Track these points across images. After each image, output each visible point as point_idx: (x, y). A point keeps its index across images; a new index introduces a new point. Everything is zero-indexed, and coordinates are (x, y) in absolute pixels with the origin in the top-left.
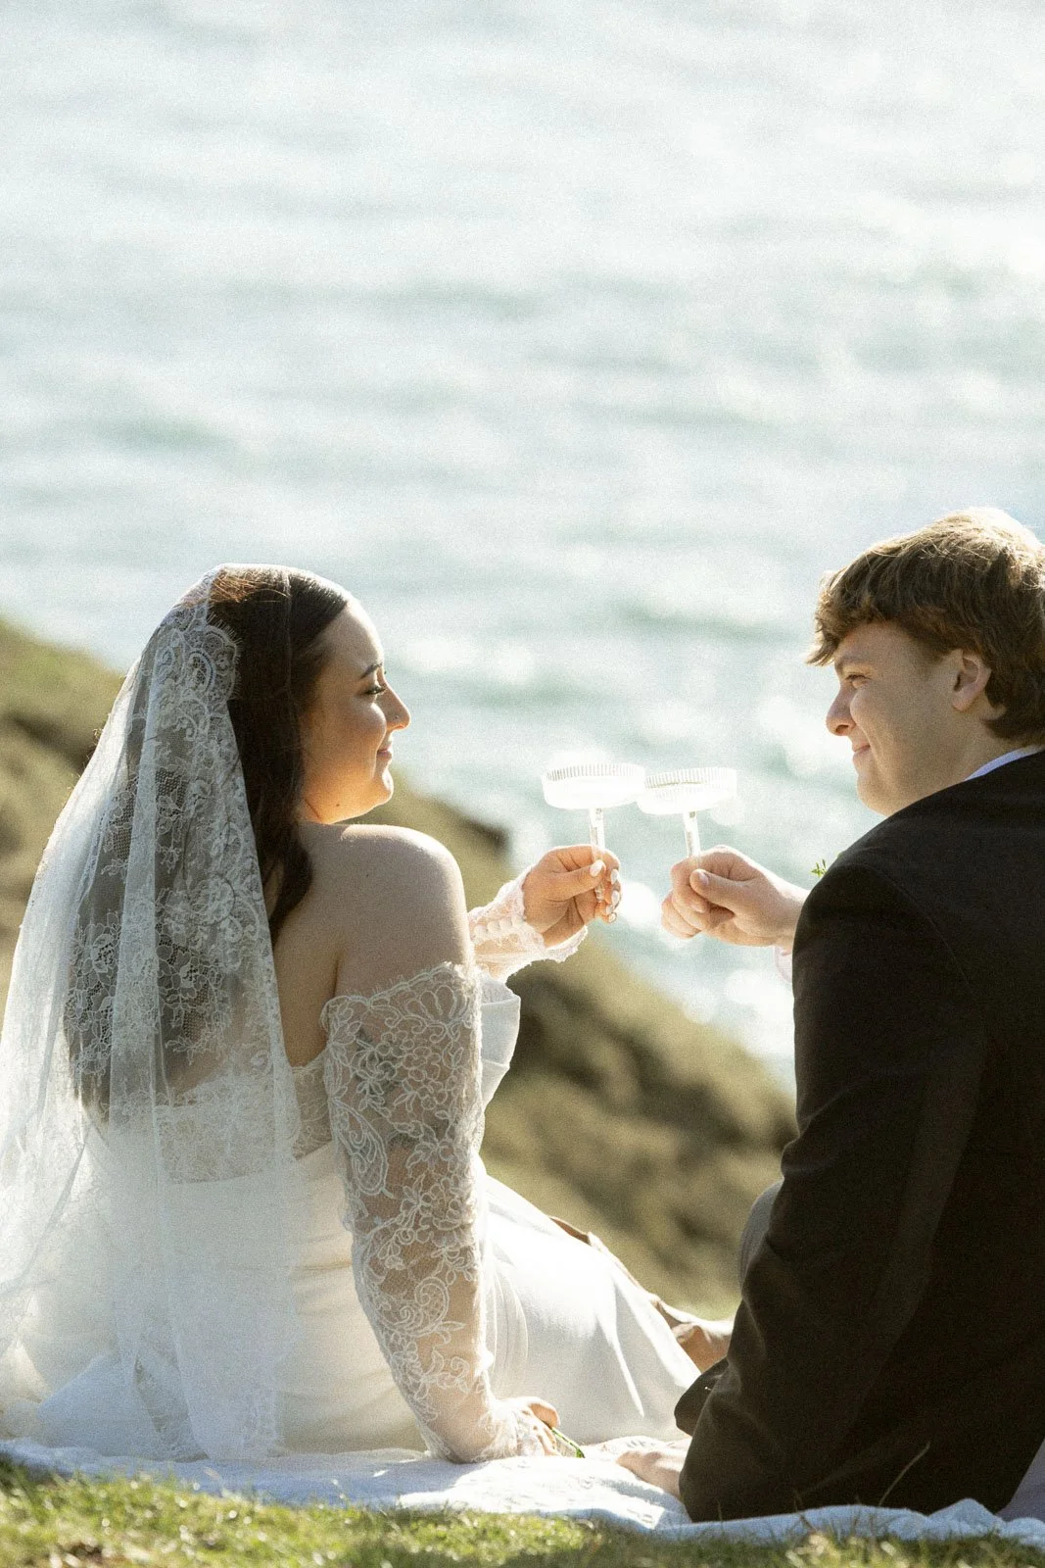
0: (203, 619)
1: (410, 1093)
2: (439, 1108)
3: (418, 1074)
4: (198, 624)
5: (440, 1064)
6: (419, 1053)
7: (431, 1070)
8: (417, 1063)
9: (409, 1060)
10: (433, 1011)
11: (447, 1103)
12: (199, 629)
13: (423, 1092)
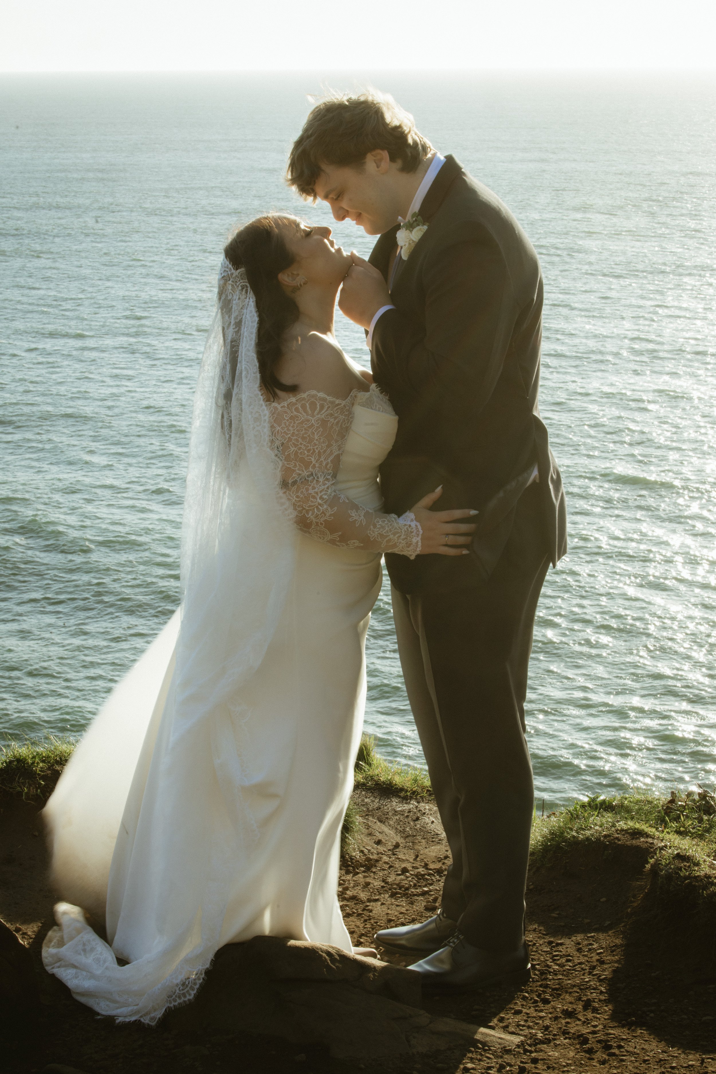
0: (233, 271)
1: (293, 449)
2: (308, 456)
3: (297, 440)
4: (232, 274)
5: (309, 436)
6: (298, 431)
7: (303, 438)
8: (297, 435)
9: (293, 434)
10: (305, 411)
11: (312, 453)
12: (234, 276)
13: (300, 449)
